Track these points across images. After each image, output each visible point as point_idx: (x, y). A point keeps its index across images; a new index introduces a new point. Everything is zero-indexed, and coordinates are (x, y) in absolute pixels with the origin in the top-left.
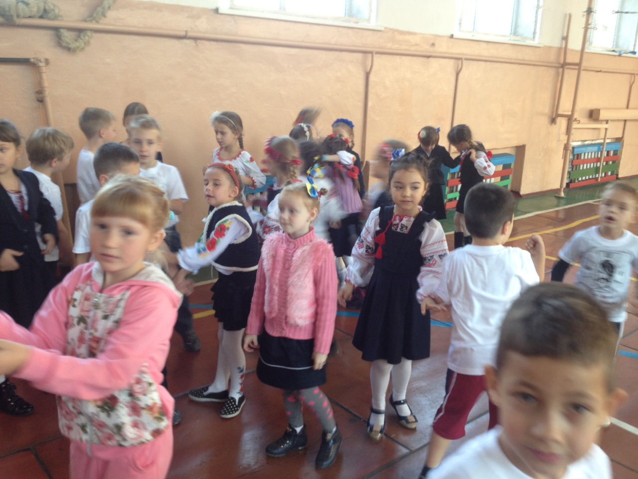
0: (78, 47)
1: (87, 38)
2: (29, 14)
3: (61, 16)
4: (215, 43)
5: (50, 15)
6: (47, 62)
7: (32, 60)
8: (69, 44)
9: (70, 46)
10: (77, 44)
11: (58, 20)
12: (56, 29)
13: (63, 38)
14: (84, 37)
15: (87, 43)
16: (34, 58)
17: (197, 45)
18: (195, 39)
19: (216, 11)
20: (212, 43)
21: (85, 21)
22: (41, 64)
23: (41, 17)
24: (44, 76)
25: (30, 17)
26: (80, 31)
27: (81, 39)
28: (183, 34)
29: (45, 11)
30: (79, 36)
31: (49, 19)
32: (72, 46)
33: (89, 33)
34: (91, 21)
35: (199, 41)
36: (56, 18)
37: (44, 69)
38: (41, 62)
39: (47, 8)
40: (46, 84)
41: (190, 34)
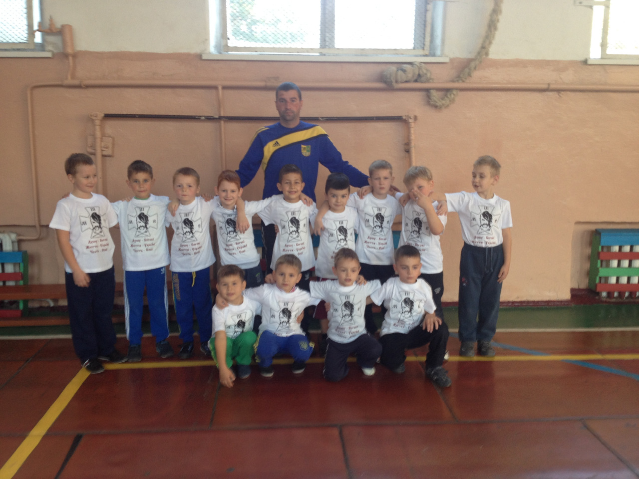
0: (443, 105)
1: (452, 96)
2: (405, 79)
3: (433, 79)
4: (581, 93)
5: (423, 79)
6: (416, 118)
7: (404, 118)
8: (436, 102)
9: (437, 104)
10: (444, 102)
11: (430, 82)
12: (427, 90)
13: (432, 98)
14: (450, 95)
15: (453, 101)
16: (406, 116)
17: (560, 96)
18: (558, 91)
19: (585, 62)
20: (578, 93)
21: (453, 81)
22: (410, 121)
23: (416, 81)
24: (412, 131)
25: (406, 82)
26: (447, 90)
27: (447, 97)
28: (545, 86)
29: (419, 75)
30: (446, 95)
31: (422, 82)
32: (439, 104)
33: (455, 92)
34: (458, 81)
35: (563, 93)
36: (428, 81)
37: (413, 125)
38: (411, 118)
39: (421, 73)
40: (413, 137)
41: (552, 87)
